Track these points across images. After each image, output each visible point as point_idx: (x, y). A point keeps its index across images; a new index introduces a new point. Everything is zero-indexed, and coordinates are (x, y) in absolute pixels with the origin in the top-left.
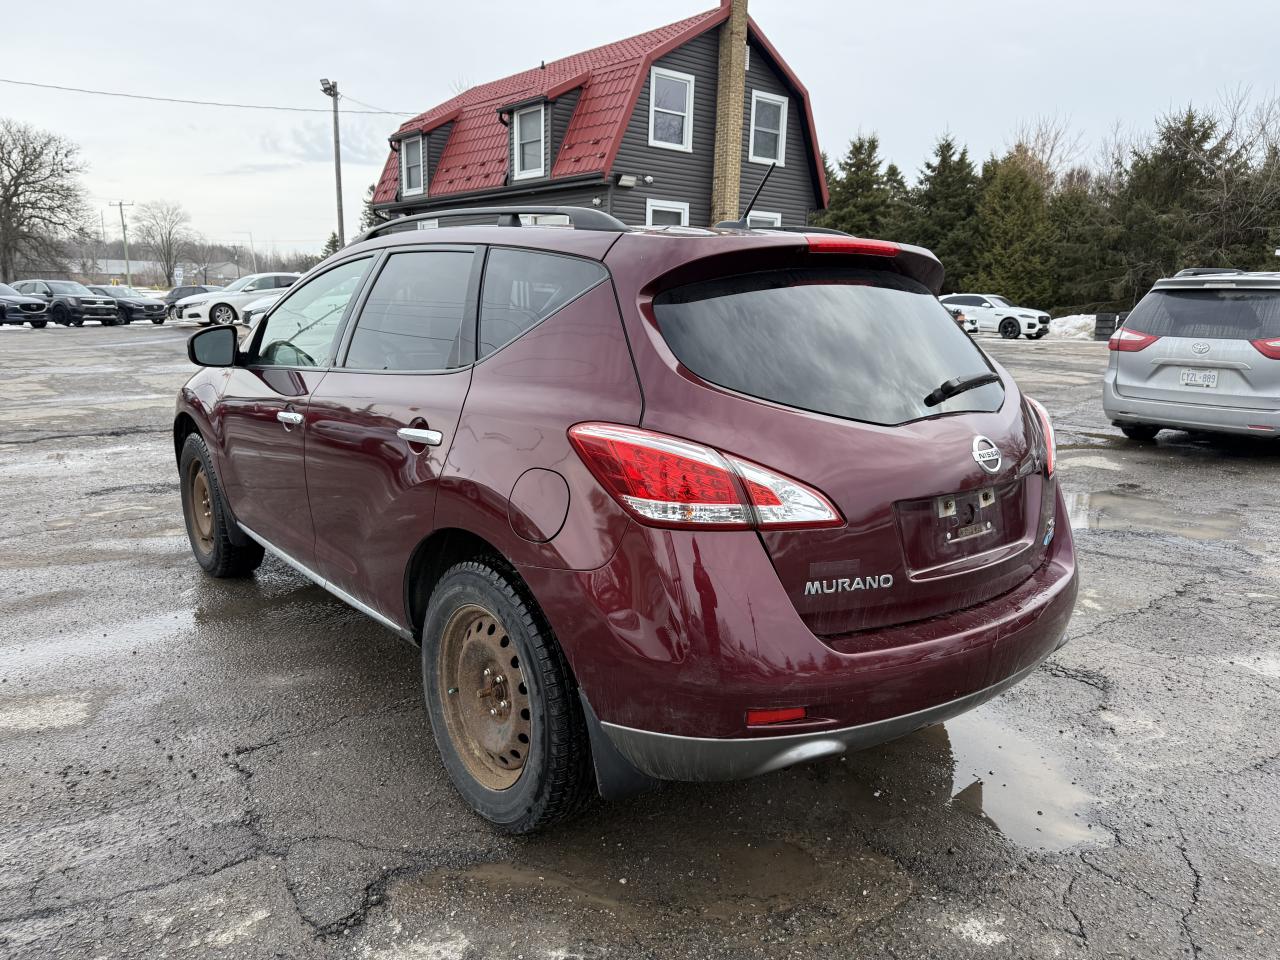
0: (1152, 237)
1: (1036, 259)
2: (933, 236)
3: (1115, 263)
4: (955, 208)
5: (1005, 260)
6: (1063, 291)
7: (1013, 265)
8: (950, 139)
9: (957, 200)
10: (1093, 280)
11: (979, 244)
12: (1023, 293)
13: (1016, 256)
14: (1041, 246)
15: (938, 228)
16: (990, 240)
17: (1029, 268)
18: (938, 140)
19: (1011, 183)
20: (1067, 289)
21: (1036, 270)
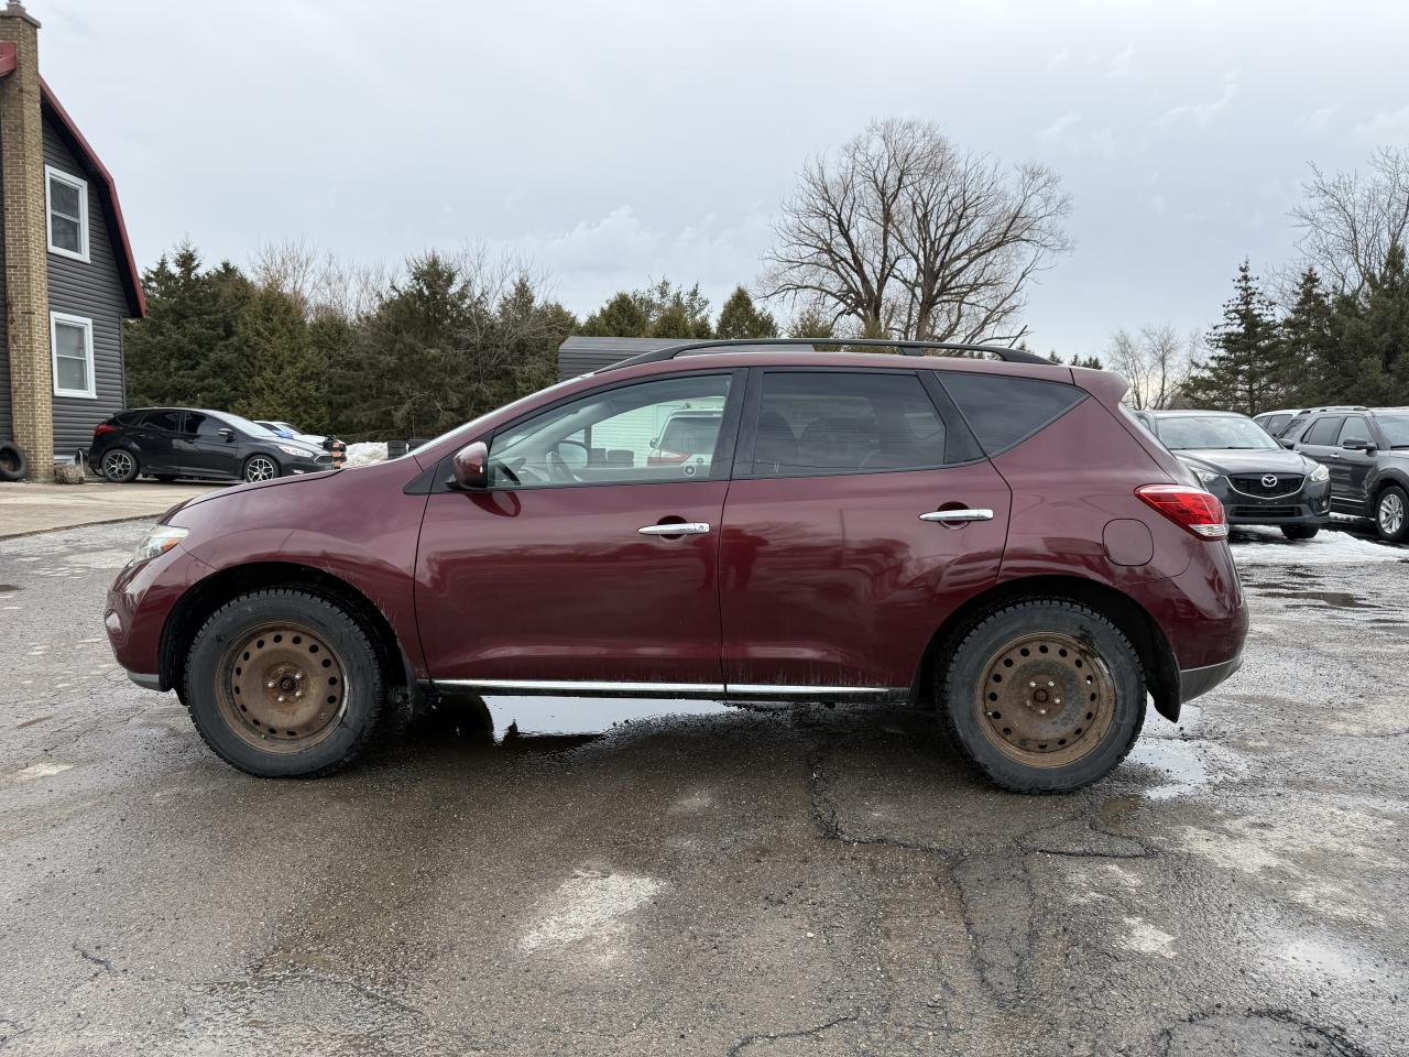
0: (422, 369)
1: (310, 386)
2: (189, 355)
3: (393, 394)
4: (213, 326)
5: (277, 385)
6: (342, 418)
7: (288, 391)
8: (191, 249)
9: (212, 317)
10: (370, 409)
11: (245, 367)
12: (301, 421)
13: (290, 381)
14: (312, 373)
15: (196, 347)
16: (257, 363)
17: (305, 394)
18: (176, 248)
19: (273, 305)
20: (347, 416)
21: (311, 396)
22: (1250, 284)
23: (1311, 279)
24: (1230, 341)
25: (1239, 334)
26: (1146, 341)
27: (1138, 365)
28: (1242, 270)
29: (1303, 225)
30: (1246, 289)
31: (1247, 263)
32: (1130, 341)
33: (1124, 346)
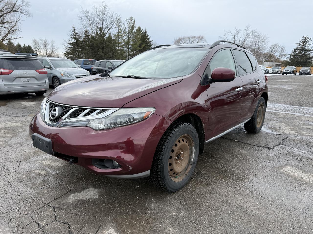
22: (75, 31)
23: (86, 32)
24: (73, 44)
25: (74, 42)
26: (41, 42)
27: (40, 48)
28: (74, 28)
29: (80, 19)
30: (75, 32)
31: (74, 26)
32: (37, 41)
33: (36, 43)
